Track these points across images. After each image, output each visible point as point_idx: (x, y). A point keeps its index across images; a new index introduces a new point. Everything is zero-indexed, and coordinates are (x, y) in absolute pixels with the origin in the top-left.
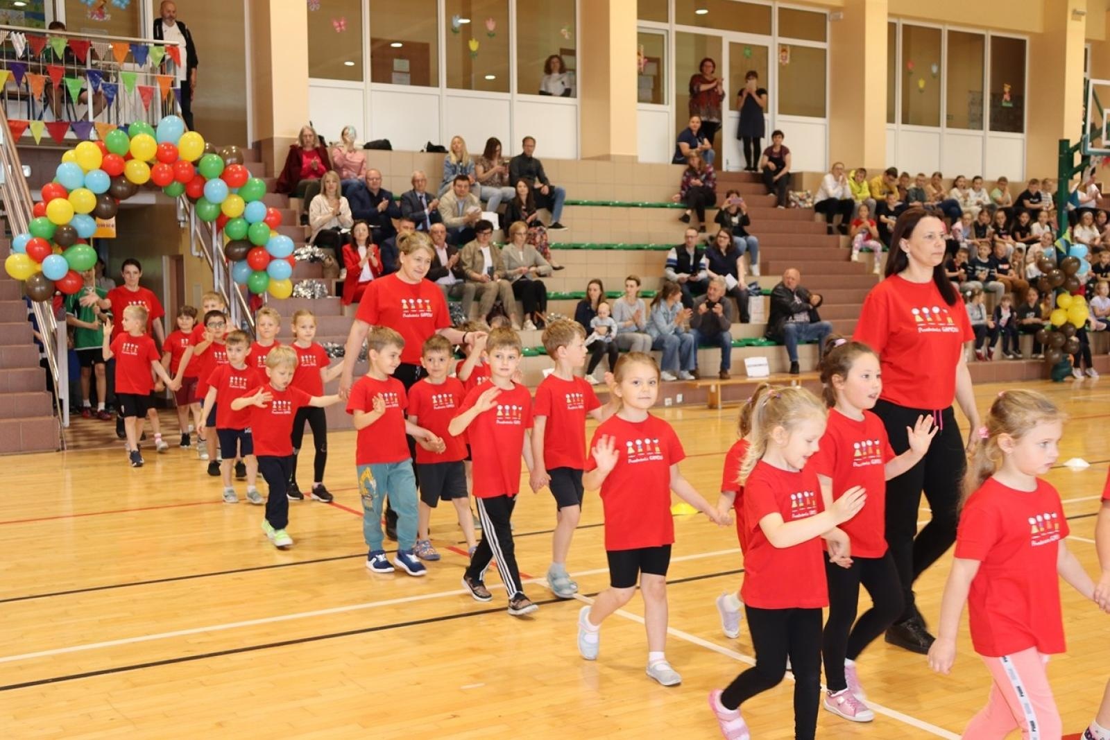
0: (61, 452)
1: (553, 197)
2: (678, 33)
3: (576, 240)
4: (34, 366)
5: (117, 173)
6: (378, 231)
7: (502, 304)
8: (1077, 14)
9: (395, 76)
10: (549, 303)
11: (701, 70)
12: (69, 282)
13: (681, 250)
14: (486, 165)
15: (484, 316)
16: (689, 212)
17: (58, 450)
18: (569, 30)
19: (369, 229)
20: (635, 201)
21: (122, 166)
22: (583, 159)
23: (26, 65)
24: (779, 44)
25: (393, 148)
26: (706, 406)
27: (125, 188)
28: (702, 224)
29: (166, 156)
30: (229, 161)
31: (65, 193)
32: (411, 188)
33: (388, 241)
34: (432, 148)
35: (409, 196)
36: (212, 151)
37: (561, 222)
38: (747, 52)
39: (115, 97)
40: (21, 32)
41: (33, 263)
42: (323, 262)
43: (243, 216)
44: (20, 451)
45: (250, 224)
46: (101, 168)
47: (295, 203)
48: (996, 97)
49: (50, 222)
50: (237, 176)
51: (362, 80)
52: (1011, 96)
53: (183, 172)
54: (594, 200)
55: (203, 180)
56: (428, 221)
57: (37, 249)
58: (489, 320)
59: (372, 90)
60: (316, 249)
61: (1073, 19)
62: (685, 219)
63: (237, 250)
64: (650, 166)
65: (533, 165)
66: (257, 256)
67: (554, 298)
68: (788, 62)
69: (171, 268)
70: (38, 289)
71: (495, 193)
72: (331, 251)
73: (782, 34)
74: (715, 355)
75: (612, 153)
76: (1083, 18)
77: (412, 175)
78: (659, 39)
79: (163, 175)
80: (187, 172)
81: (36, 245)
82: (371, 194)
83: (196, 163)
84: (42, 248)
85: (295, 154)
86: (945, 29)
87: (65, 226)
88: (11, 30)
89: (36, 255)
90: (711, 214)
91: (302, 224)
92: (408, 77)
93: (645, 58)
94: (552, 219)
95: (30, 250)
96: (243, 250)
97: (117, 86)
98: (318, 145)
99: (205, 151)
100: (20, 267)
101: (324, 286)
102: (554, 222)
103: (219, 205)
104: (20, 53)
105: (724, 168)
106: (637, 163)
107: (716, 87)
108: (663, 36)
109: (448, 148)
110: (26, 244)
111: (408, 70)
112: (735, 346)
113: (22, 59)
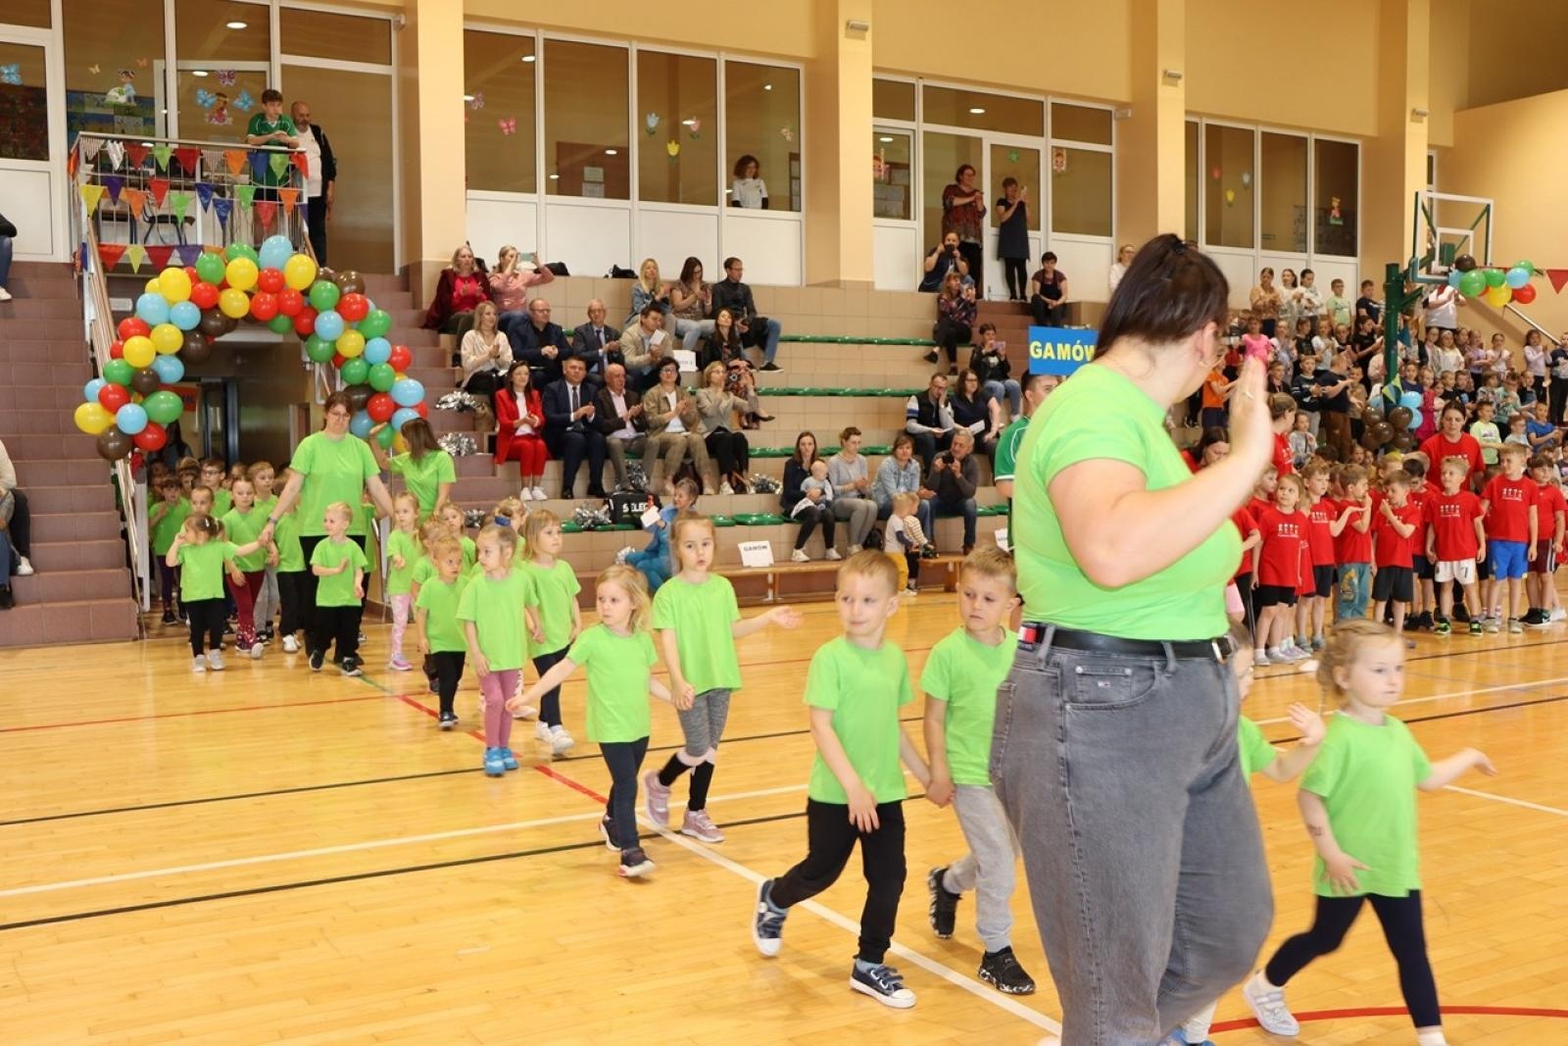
0: (139, 641)
1: (766, 331)
2: (926, 133)
3: (793, 385)
4: (114, 537)
5: (208, 305)
6: (540, 374)
7: (693, 464)
8: (1417, 115)
9: (585, 187)
10: (751, 461)
11: (958, 179)
12: (149, 436)
13: (923, 397)
14: (686, 290)
15: (670, 477)
16: (936, 349)
17: (135, 639)
18: (792, 130)
19: (531, 371)
20: (871, 337)
21: (215, 296)
22: (807, 286)
23: (123, 179)
24: (1053, 147)
25: (570, 271)
26: (942, 589)
27: (219, 324)
28: (953, 365)
29: (270, 283)
30: (347, 289)
31: (146, 330)
32: (588, 320)
33: (554, 385)
34: (618, 273)
35: (583, 330)
36: (327, 277)
37: (776, 362)
38: (1014, 157)
39: (229, 216)
40: (119, 140)
41: (107, 413)
42: (474, 410)
43: (362, 356)
44: (90, 639)
45: (371, 365)
46: (190, 300)
47: (445, 339)
48: (1324, 212)
49: (128, 365)
50: (354, 307)
51: (535, 192)
52: (1341, 212)
53: (289, 303)
54: (820, 336)
55: (315, 313)
56: (605, 360)
57: (111, 396)
58: (675, 481)
59: (547, 204)
60: (467, 396)
61: (1412, 121)
62: (932, 358)
63: (356, 397)
64: (890, 293)
65: (740, 292)
66: (380, 404)
67: (759, 456)
68: (1063, 168)
69: (299, 417)
70: (111, 445)
71: (693, 326)
72: (485, 398)
73: (1057, 134)
74: (957, 525)
75: (842, 278)
76: (1425, 119)
77: (588, 305)
78: (903, 141)
79: (264, 307)
80: (294, 303)
81: (110, 392)
82: (536, 330)
83: (305, 293)
84: (117, 396)
85: (447, 279)
86: (1259, 130)
87: (145, 369)
88: (106, 139)
89: (110, 405)
90: (965, 353)
91: (454, 366)
92: (601, 189)
93: (886, 163)
94: (764, 359)
95: (103, 398)
96: (363, 396)
97: (232, 202)
98: (476, 268)
99: (318, 278)
100: (91, 418)
101: (473, 440)
102: (766, 362)
103: (334, 343)
104: (117, 165)
105: (986, 296)
106: (873, 290)
107: (975, 201)
108: (909, 137)
109: (637, 272)
110: (98, 391)
111: (602, 180)
112: (982, 514)
113: (119, 172)
